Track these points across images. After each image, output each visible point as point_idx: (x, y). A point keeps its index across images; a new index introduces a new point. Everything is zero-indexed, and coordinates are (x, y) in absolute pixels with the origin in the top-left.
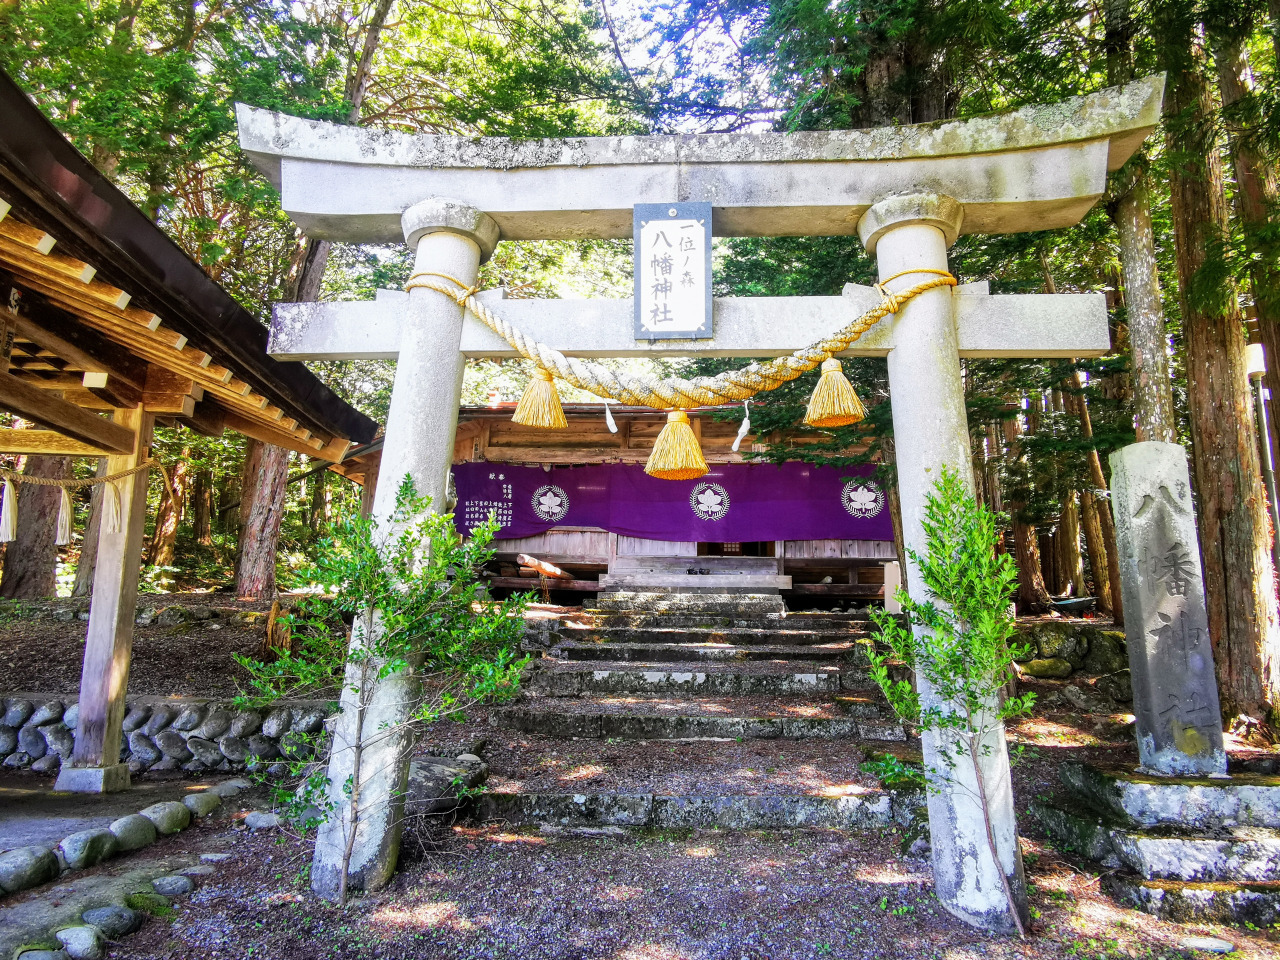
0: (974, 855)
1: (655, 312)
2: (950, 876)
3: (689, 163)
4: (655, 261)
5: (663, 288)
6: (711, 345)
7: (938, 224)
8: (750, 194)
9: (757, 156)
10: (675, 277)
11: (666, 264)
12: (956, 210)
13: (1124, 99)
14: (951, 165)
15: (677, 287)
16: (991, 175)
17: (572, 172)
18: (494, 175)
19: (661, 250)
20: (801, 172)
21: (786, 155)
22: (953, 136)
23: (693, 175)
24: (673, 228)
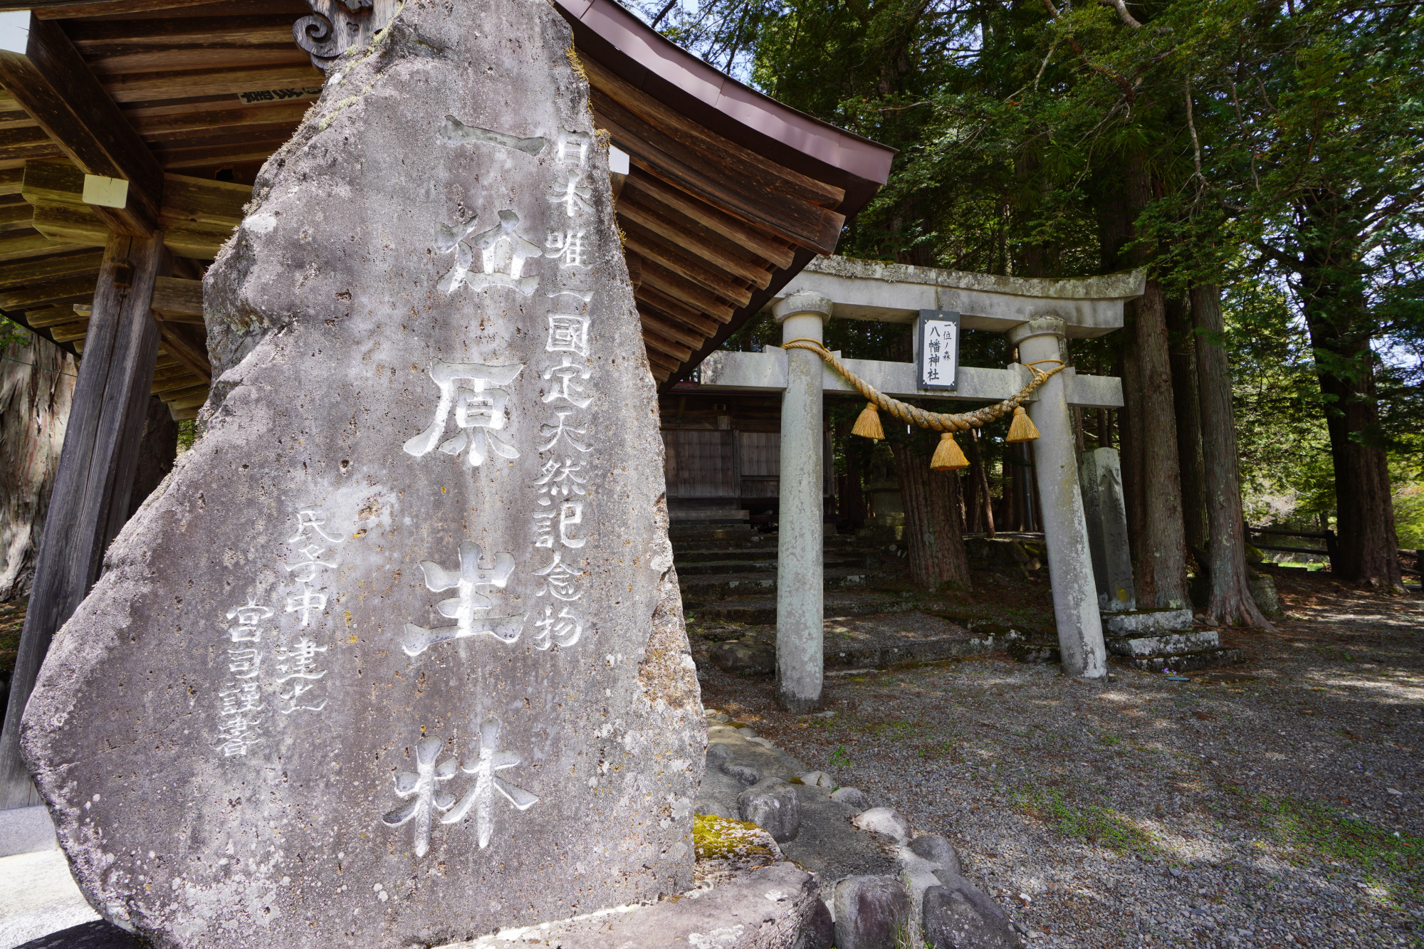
0: (1093, 652)
1: (930, 373)
2: (1080, 664)
3: (943, 286)
4: (931, 344)
5: (935, 360)
6: (955, 394)
7: (1059, 338)
8: (972, 309)
9: (976, 287)
10: (941, 354)
11: (936, 346)
12: (1068, 328)
13: (1131, 280)
14: (1062, 302)
15: (941, 359)
16: (1079, 310)
17: (879, 283)
18: (835, 280)
19: (934, 338)
20: (996, 298)
21: (989, 288)
22: (1063, 288)
23: (944, 293)
24: (941, 325)
